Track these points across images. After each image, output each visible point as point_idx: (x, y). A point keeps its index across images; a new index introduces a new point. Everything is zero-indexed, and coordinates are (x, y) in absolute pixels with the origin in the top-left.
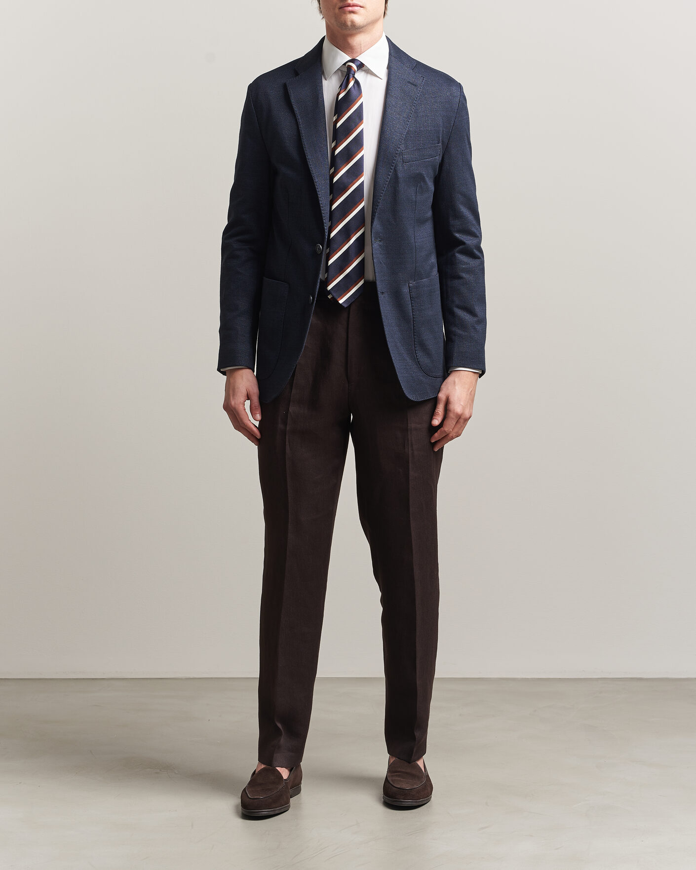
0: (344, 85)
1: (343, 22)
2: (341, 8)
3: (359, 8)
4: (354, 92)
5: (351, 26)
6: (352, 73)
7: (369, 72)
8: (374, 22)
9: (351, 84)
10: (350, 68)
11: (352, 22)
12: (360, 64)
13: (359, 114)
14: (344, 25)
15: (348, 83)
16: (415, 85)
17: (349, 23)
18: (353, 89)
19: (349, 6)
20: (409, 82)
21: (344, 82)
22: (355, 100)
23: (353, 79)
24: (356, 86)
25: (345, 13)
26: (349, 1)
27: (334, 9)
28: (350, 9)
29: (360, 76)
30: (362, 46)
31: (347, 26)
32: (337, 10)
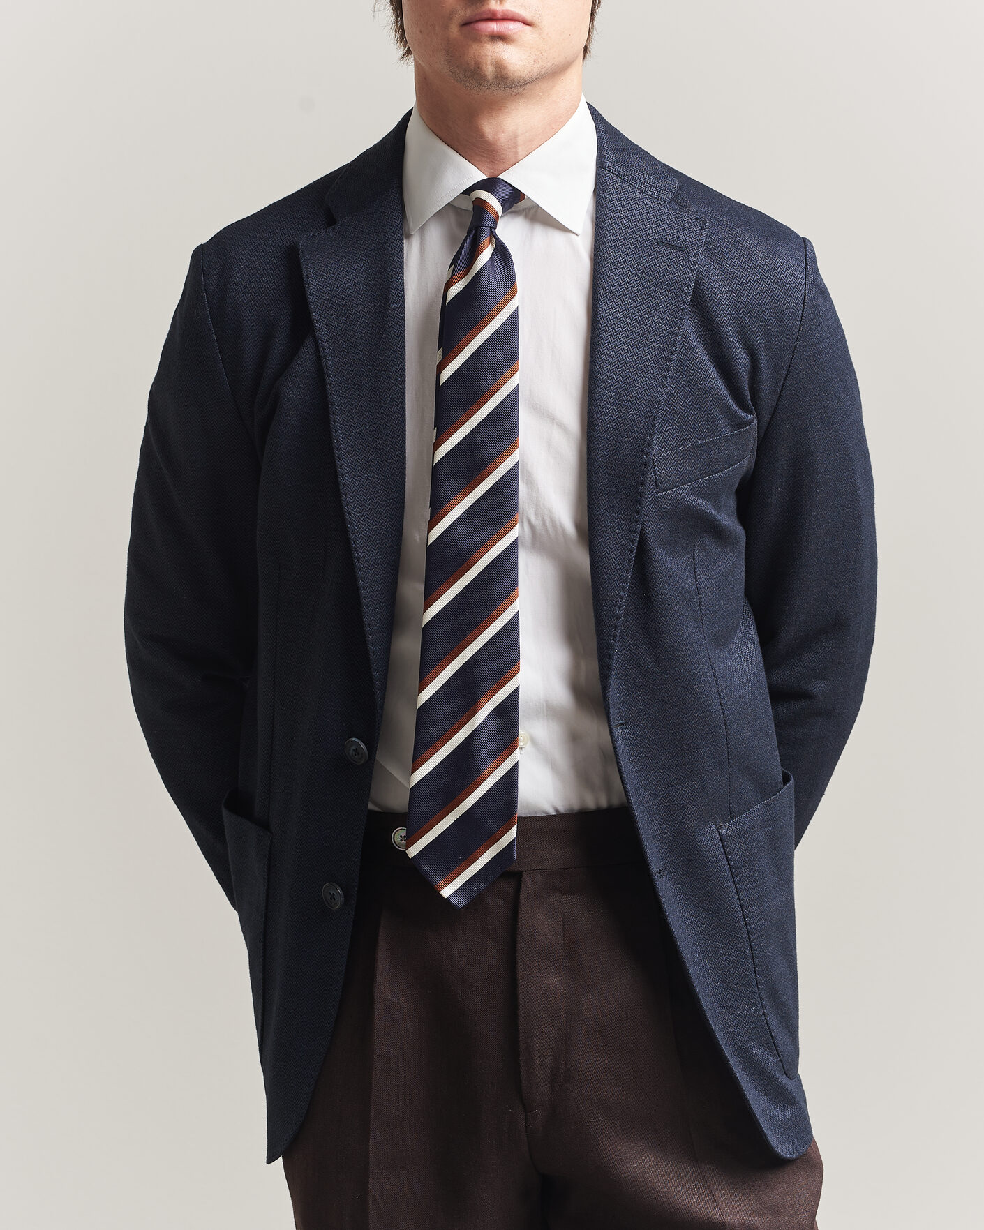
0: (464, 257)
1: (472, 67)
2: (466, 24)
3: (520, 25)
4: (492, 282)
5: (496, 77)
6: (488, 222)
7: (538, 216)
8: (556, 72)
9: (486, 255)
10: (481, 206)
11: (500, 67)
12: (511, 196)
13: (507, 342)
14: (474, 73)
15: (474, 252)
16: (681, 249)
17: (489, 71)
18: (489, 271)
19: (493, 18)
20: (661, 242)
21: (465, 250)
22: (496, 302)
23: (490, 241)
24: (497, 261)
25: (477, 38)
26: (494, 5)
27: (446, 27)
28: (494, 27)
29: (510, 230)
30: (520, 140)
31: (484, 78)
32: (454, 30)
